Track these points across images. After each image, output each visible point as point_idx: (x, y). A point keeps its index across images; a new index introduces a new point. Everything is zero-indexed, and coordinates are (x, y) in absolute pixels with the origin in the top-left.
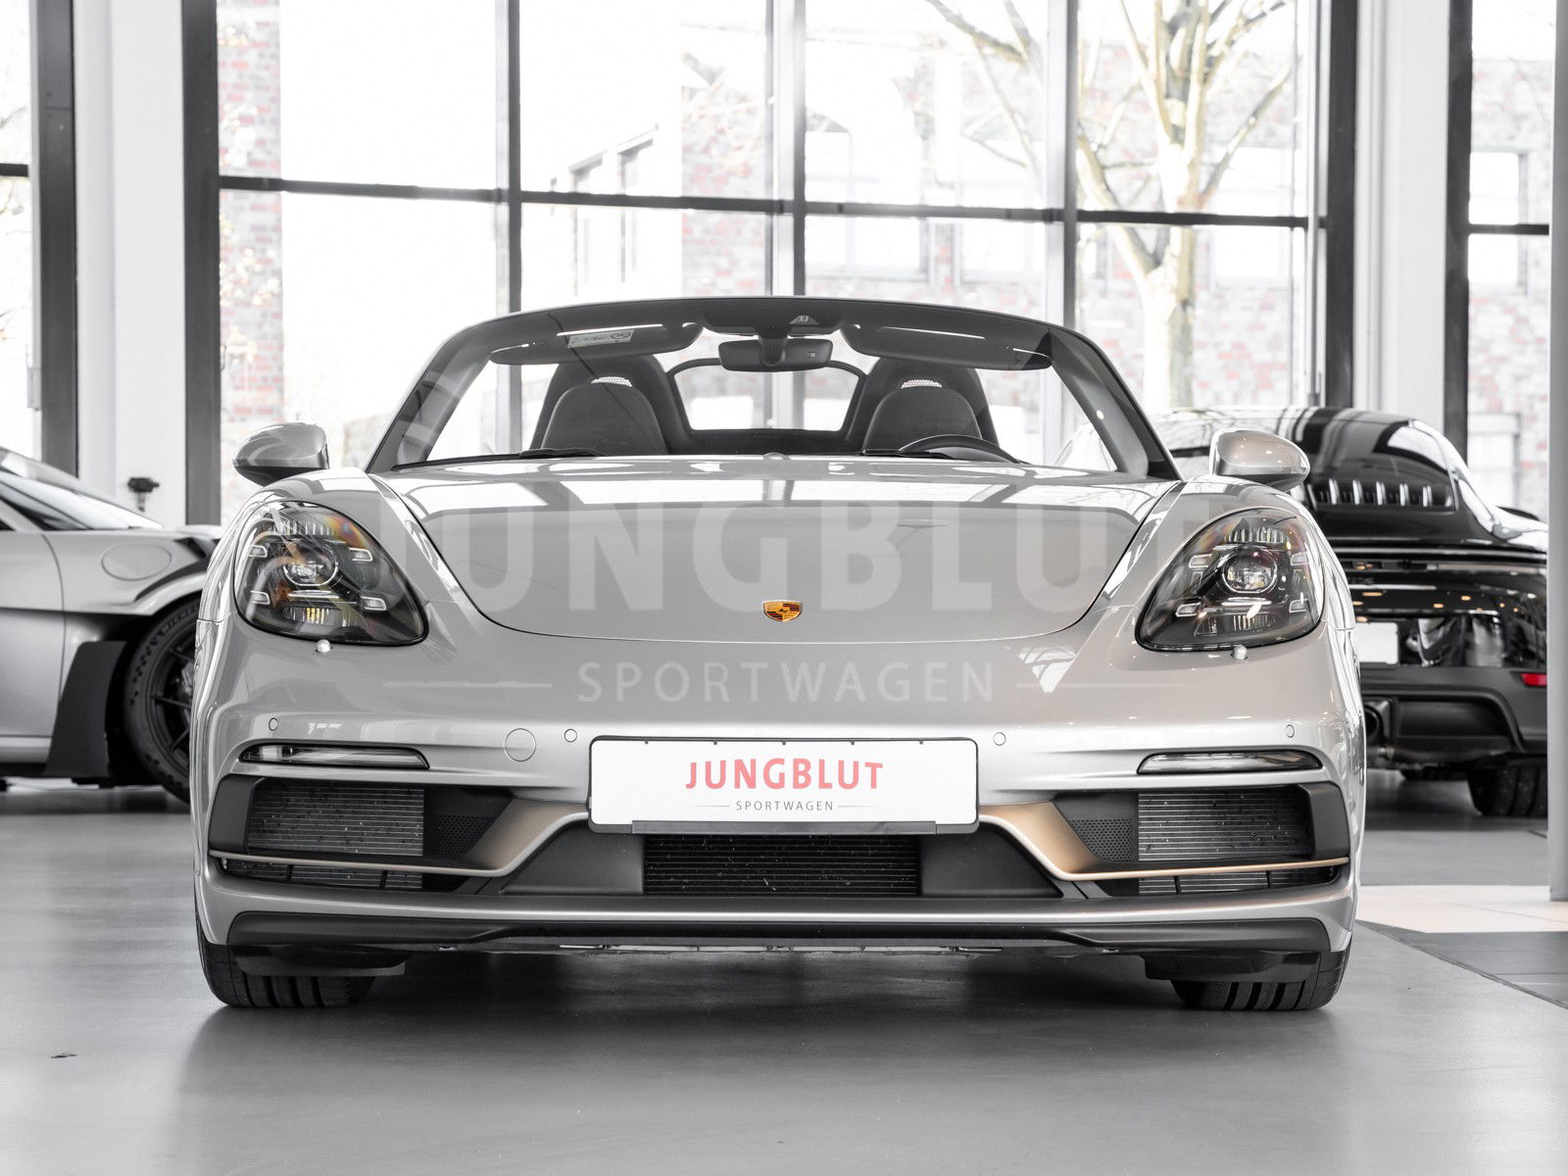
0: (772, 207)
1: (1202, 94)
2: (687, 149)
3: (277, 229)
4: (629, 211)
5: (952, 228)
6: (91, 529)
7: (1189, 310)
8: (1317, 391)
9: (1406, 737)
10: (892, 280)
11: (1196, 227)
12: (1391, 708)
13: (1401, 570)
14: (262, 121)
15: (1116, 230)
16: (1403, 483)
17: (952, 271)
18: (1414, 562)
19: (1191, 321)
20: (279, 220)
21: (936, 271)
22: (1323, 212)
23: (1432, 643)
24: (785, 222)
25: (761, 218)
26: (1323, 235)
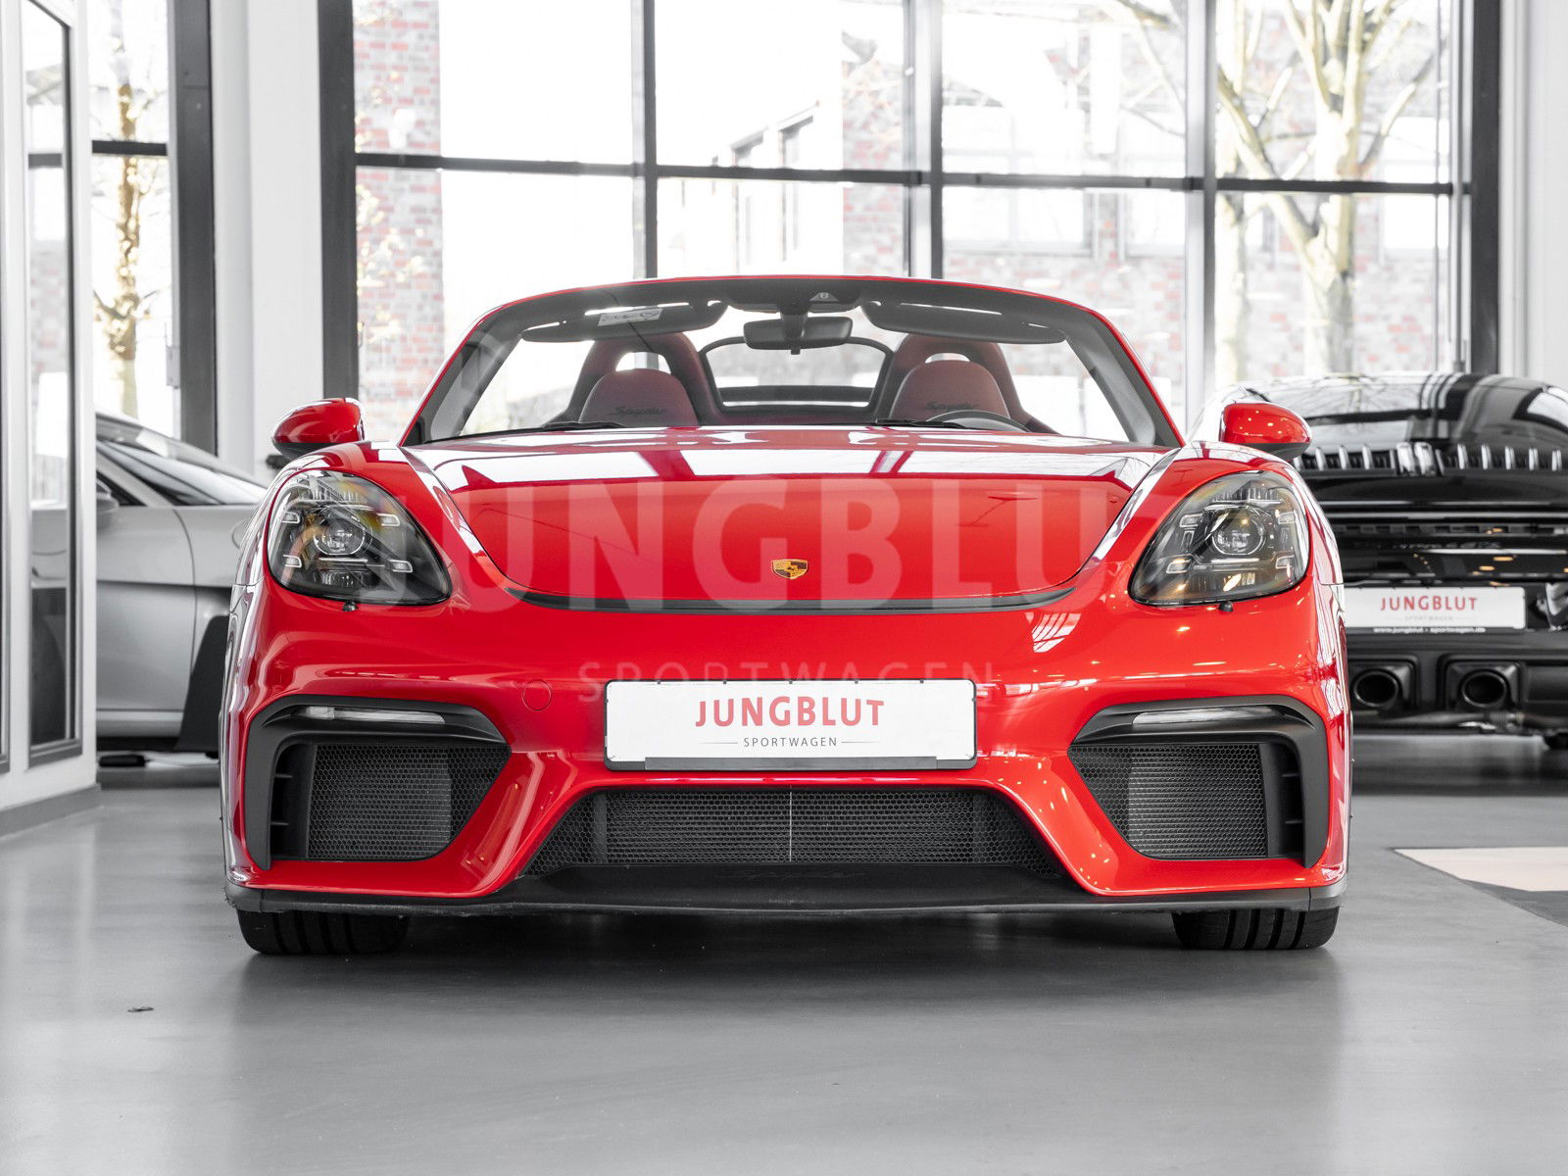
0: (910, 179)
1: (1361, 63)
2: (847, 125)
3: (438, 210)
4: (790, 185)
5: (1116, 199)
6: (223, 504)
7: (1349, 280)
8: (1462, 358)
9: (1535, 702)
10: (1056, 256)
11: (1357, 195)
12: (1519, 673)
13: (1527, 535)
14: (422, 103)
15: (1275, 200)
16: (1533, 448)
17: (1116, 245)
18: (1541, 526)
19: (1351, 292)
20: (439, 201)
21: (1100, 246)
22: (1467, 178)
23: (1560, 609)
24: (923, 193)
25: (900, 190)
26: (1467, 201)
